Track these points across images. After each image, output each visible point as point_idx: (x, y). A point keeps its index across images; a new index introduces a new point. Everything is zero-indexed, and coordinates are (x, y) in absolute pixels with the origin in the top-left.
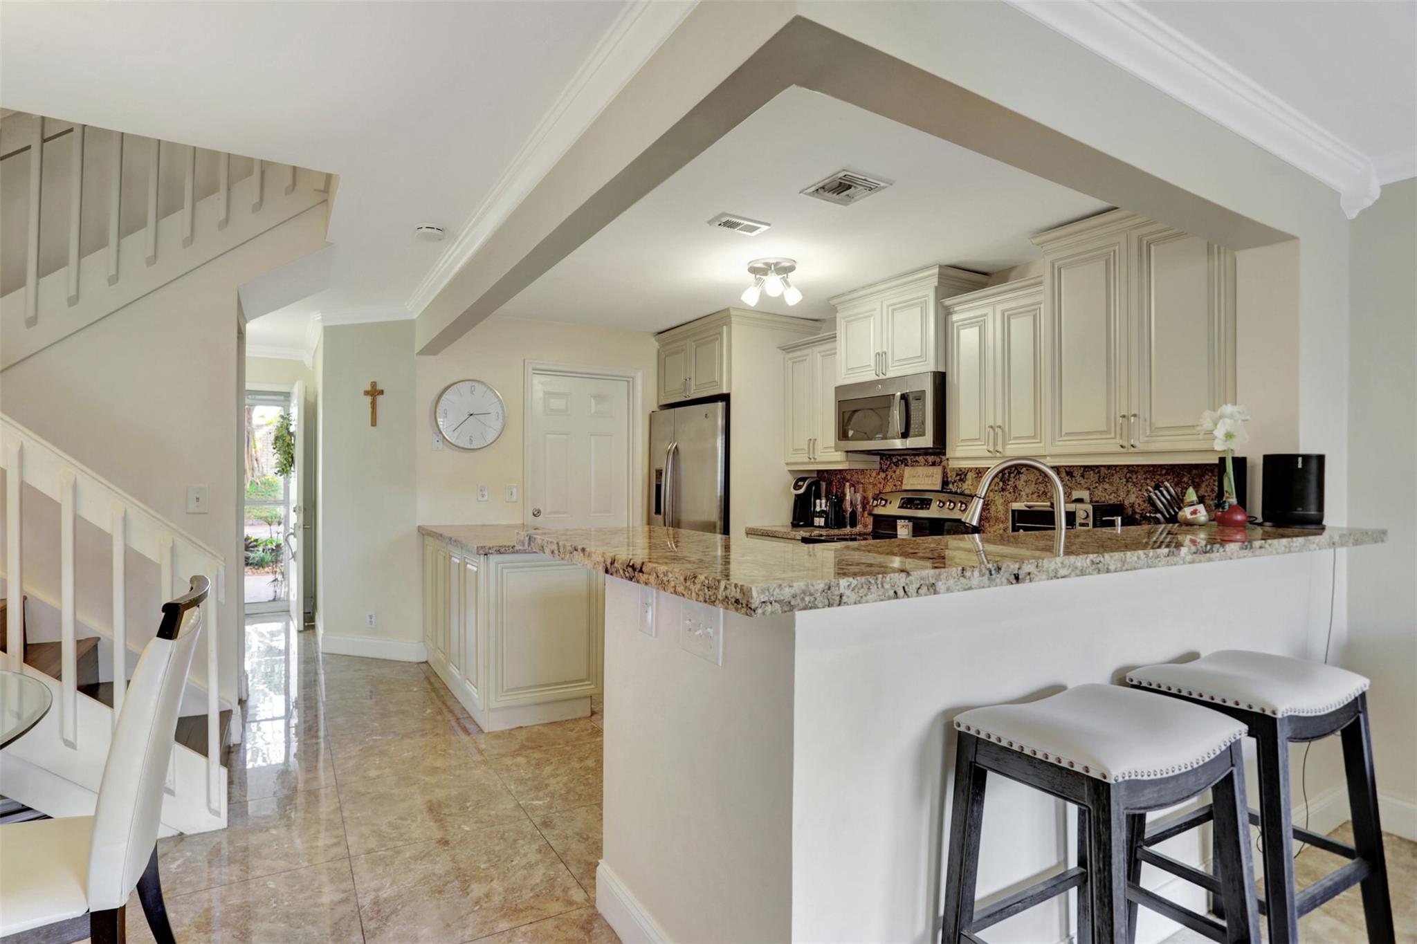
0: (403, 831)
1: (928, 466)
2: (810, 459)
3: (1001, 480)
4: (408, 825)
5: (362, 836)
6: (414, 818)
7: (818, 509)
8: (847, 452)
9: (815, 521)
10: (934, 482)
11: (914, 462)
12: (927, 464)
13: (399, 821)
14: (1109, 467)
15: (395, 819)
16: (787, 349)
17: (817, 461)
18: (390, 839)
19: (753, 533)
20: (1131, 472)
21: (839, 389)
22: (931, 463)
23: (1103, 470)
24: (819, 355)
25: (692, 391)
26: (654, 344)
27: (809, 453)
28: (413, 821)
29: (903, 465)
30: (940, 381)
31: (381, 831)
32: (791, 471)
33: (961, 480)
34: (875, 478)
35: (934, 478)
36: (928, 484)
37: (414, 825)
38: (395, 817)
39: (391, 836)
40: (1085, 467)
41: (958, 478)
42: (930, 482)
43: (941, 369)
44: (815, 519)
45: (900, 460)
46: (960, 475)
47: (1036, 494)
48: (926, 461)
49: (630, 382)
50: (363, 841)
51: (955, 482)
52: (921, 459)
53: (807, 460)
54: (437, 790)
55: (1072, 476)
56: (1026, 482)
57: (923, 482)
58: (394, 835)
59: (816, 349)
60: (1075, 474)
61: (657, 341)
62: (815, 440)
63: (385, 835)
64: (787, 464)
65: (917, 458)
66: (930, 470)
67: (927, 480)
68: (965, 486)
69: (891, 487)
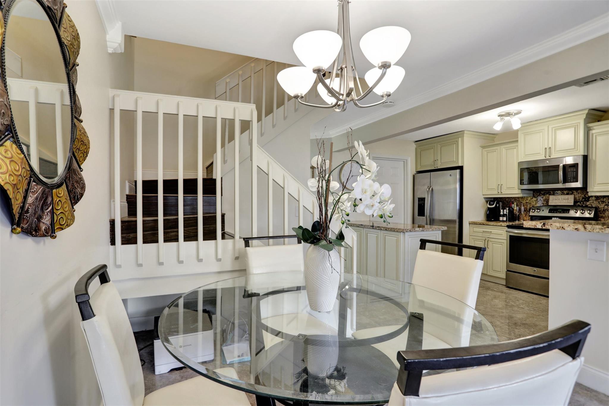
1: (564, 195)
2: (498, 192)
7: (502, 213)
8: (522, 189)
9: (500, 219)
10: (569, 202)
11: (555, 194)
16: (483, 147)
17: (503, 193)
19: (474, 223)
21: (520, 163)
22: (566, 194)
24: (504, 149)
25: (439, 165)
26: (414, 146)
27: (498, 190)
29: (548, 195)
30: (585, 158)
32: (485, 198)
33: (585, 201)
34: (530, 200)
35: (569, 200)
36: (565, 203)
41: (583, 200)
42: (567, 202)
43: (586, 154)
44: (500, 217)
45: (546, 193)
46: (585, 199)
48: (563, 193)
49: (405, 162)
51: (581, 201)
53: (497, 193)
57: (562, 202)
59: (502, 147)
61: (415, 144)
62: (502, 185)
64: (483, 195)
65: (557, 192)
66: (567, 196)
67: (564, 201)
68: (588, 203)
69: (540, 204)
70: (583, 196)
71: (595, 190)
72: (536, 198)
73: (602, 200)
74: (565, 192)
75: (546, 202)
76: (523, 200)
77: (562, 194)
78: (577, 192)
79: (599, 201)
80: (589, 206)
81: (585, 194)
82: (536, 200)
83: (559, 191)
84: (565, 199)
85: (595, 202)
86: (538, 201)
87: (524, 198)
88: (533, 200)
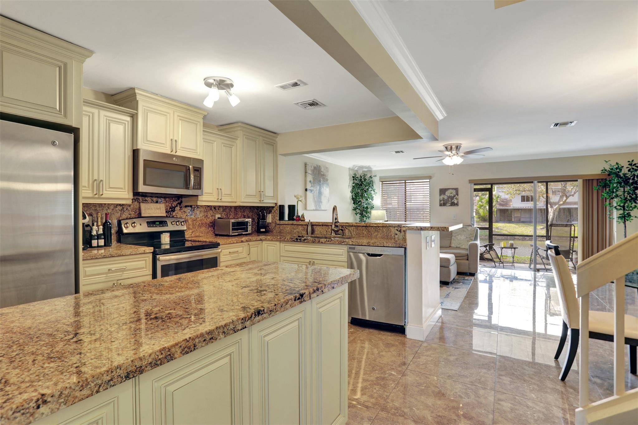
0: (464, 391)
1: (153, 203)
2: (95, 195)
3: (191, 211)
4: (460, 392)
5: (486, 398)
6: (455, 394)
7: (94, 233)
9: (93, 243)
10: (162, 212)
11: (144, 200)
12: (153, 202)
13: (463, 396)
14: (226, 206)
15: (464, 398)
17: (102, 196)
18: (472, 390)
19: (89, 258)
20: (231, 208)
22: (155, 202)
23: (224, 207)
28: (456, 393)
31: (475, 396)
33: (172, 211)
35: (161, 210)
36: (158, 213)
37: (457, 391)
38: (464, 399)
39: (471, 391)
40: (219, 206)
42: (160, 212)
44: (93, 241)
46: (172, 208)
47: (204, 217)
48: (152, 200)
50: (486, 395)
51: (169, 211)
52: (149, 199)
53: (92, 195)
54: (430, 404)
55: (215, 209)
56: (200, 211)
57: (155, 212)
58: (469, 391)
60: (216, 208)
62: (101, 181)
63: (474, 393)
65: (146, 199)
66: (158, 205)
67: (157, 211)
68: (174, 214)
69: (127, 215)
70: (170, 205)
71: (204, 199)
72: (122, 207)
73: (184, 210)
74: (155, 199)
75: (133, 213)
76: (102, 210)
77: (151, 202)
78: (165, 200)
79: (182, 210)
80: (175, 216)
81: (172, 203)
82: (122, 210)
83: (149, 198)
84: (157, 209)
85: (179, 212)
86: (124, 211)
87: (103, 205)
88: (117, 209)
